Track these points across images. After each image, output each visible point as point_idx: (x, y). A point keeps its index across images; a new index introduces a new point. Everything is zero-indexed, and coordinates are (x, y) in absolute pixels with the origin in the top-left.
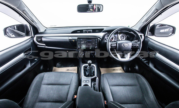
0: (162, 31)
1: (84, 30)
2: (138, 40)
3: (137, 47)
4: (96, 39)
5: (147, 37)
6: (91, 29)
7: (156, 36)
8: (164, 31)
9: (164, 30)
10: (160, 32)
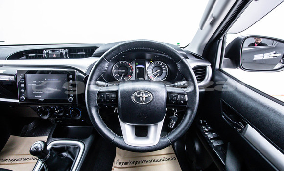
0: (257, 57)
1: (46, 49)
2: (187, 80)
3: (185, 102)
4: (71, 76)
5: (220, 70)
6: (64, 49)
7: (243, 69)
8: (262, 58)
9: (262, 55)
10: (254, 59)
